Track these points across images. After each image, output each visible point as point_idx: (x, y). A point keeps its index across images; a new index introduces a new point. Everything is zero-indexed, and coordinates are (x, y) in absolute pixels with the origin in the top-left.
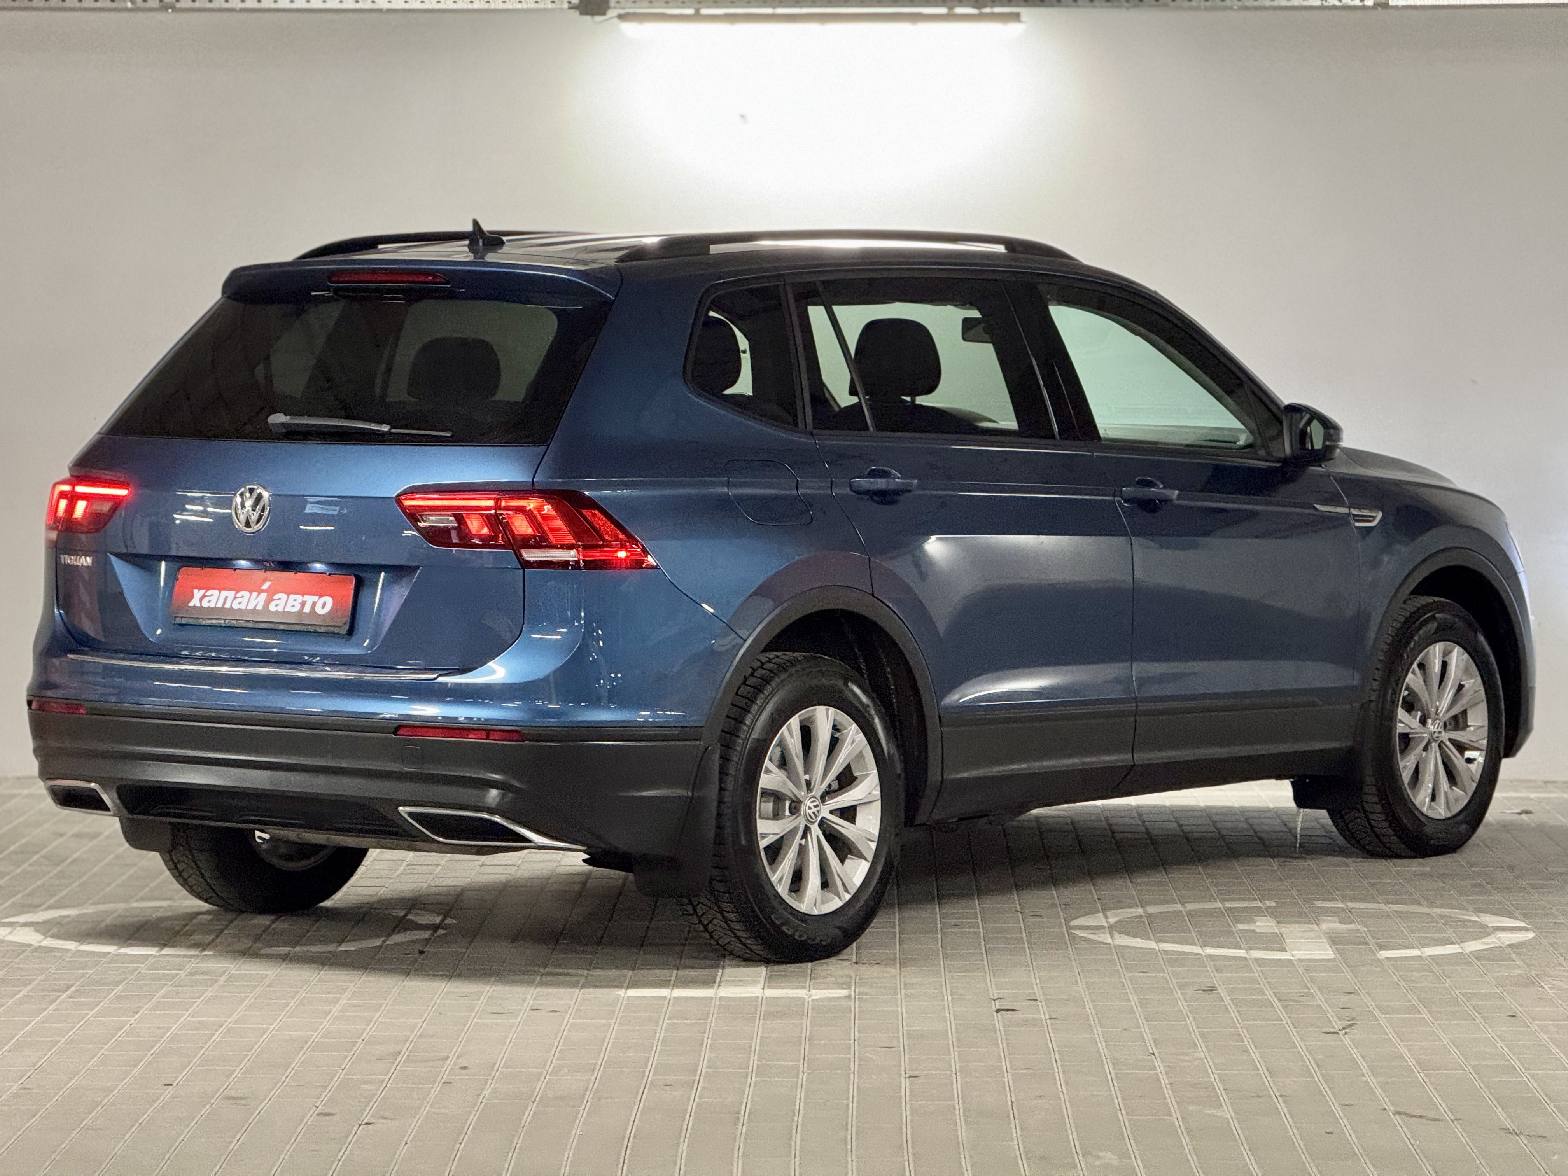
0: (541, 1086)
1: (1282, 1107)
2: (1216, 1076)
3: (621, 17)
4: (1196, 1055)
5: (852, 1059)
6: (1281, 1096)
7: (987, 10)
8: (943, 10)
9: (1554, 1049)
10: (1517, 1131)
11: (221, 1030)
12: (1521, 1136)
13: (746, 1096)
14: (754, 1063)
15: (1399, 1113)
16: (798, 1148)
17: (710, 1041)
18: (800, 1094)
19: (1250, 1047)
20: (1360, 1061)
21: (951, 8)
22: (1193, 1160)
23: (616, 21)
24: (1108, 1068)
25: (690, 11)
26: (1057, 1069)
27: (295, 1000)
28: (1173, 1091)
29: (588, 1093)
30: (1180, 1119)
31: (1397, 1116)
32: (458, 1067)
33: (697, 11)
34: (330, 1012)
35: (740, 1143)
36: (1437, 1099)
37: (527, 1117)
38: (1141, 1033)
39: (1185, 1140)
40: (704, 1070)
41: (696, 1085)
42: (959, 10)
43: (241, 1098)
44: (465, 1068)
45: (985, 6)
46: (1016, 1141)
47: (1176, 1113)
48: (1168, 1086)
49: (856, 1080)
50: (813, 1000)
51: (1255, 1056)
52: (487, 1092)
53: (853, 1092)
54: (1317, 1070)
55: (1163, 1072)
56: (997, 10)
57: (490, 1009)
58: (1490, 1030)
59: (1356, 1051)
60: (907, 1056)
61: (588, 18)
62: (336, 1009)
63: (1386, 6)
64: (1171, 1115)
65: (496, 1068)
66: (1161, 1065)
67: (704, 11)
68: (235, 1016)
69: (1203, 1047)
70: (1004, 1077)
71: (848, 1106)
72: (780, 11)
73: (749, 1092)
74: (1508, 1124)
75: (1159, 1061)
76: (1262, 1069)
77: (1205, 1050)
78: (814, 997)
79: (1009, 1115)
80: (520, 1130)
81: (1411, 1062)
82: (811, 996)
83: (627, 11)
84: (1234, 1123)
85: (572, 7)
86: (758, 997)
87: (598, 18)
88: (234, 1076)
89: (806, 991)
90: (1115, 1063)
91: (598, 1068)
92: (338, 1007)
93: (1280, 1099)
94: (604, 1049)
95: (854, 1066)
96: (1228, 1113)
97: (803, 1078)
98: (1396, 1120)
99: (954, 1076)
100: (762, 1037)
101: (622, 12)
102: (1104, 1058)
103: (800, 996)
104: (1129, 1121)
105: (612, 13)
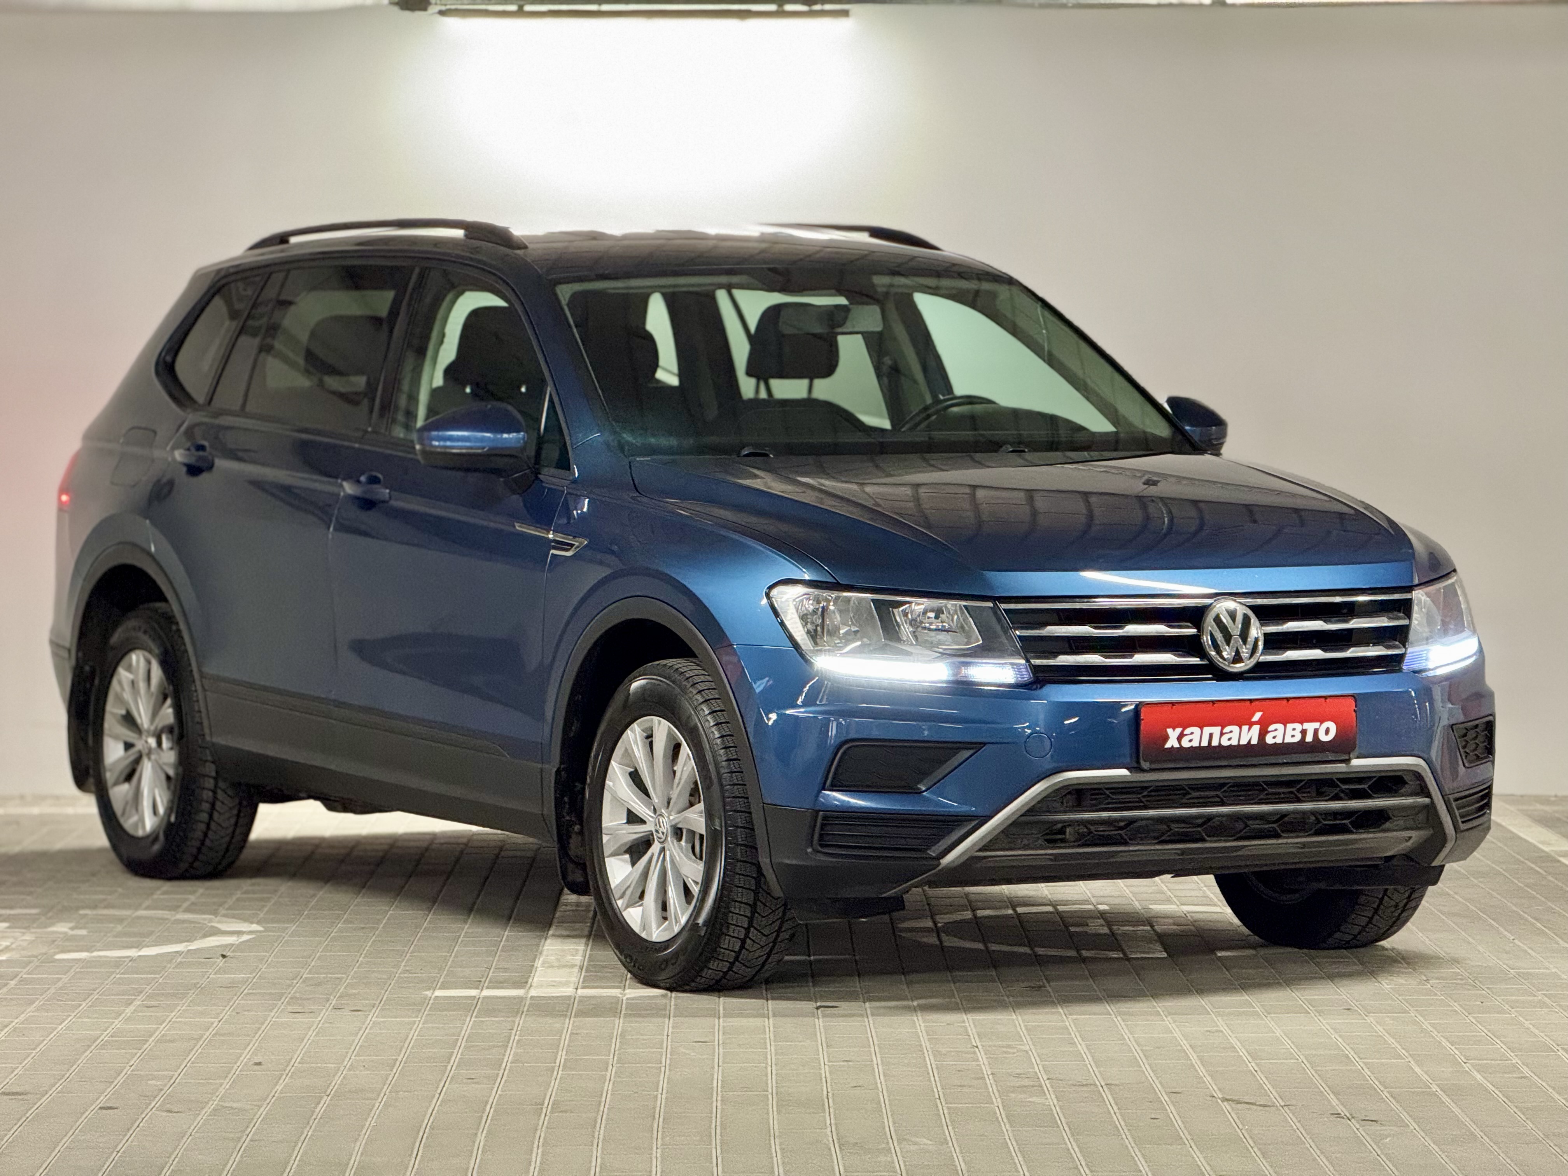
0: (338, 1080)
1: (1107, 1096)
2: (1040, 1066)
3: (442, 13)
4: (1022, 1047)
5: (664, 1054)
6: (1107, 1084)
7: (817, 7)
8: (772, 7)
9: (1390, 1040)
10: (1348, 1115)
11: (6, 1030)
12: (1353, 1120)
13: (550, 1090)
14: (562, 1056)
15: (1227, 1100)
16: (601, 1137)
17: (517, 1038)
18: (608, 1087)
19: (1078, 1040)
20: (1190, 1052)
21: (781, 5)
22: (1012, 1145)
23: (438, 16)
24: (930, 1059)
25: (513, 8)
26: (877, 1060)
27: (87, 1001)
28: (995, 1081)
29: (386, 1087)
30: (1001, 1107)
31: (1226, 1103)
32: (251, 1063)
33: (521, 7)
34: (123, 1013)
35: (542, 1133)
36: (1268, 1086)
37: (320, 1109)
38: (965, 1027)
39: (1006, 1127)
40: (508, 1064)
41: (499, 1079)
42: (789, 7)
43: (22, 1094)
44: (259, 1064)
45: (816, 3)
46: (829, 1129)
47: (997, 1102)
48: (991, 1077)
49: (667, 1073)
50: (627, 999)
51: (1082, 1048)
52: (279, 1087)
53: (663, 1083)
54: (1144, 1061)
55: (986, 1063)
56: (828, 7)
57: (290, 1008)
58: (1324, 1022)
59: (1185, 1042)
60: (721, 1050)
61: (407, 13)
62: (129, 1010)
63: (1224, 4)
64: (992, 1103)
65: (292, 1063)
66: (984, 1057)
67: (528, 8)
68: (22, 1018)
69: (1029, 1040)
70: (820, 1069)
71: (656, 1096)
72: (605, 7)
73: (555, 1085)
74: (1340, 1109)
75: (983, 1053)
76: (1089, 1060)
77: (1030, 1043)
78: (628, 996)
79: (823, 1105)
80: (311, 1122)
81: (1243, 1053)
82: (625, 995)
83: (448, 7)
84: (1056, 1110)
85: (391, 3)
86: (570, 996)
87: (419, 14)
88: (15, 1073)
89: (619, 991)
90: (936, 1054)
91: (398, 1063)
92: (132, 1008)
93: (1105, 1087)
94: (406, 1046)
95: (666, 1060)
96: (1051, 1099)
97: (611, 1072)
98: (1226, 1106)
99: (769, 1068)
100: (572, 1034)
101: (443, 8)
102: (925, 1051)
103: (614, 995)
104: (948, 1108)
105: (433, 9)
